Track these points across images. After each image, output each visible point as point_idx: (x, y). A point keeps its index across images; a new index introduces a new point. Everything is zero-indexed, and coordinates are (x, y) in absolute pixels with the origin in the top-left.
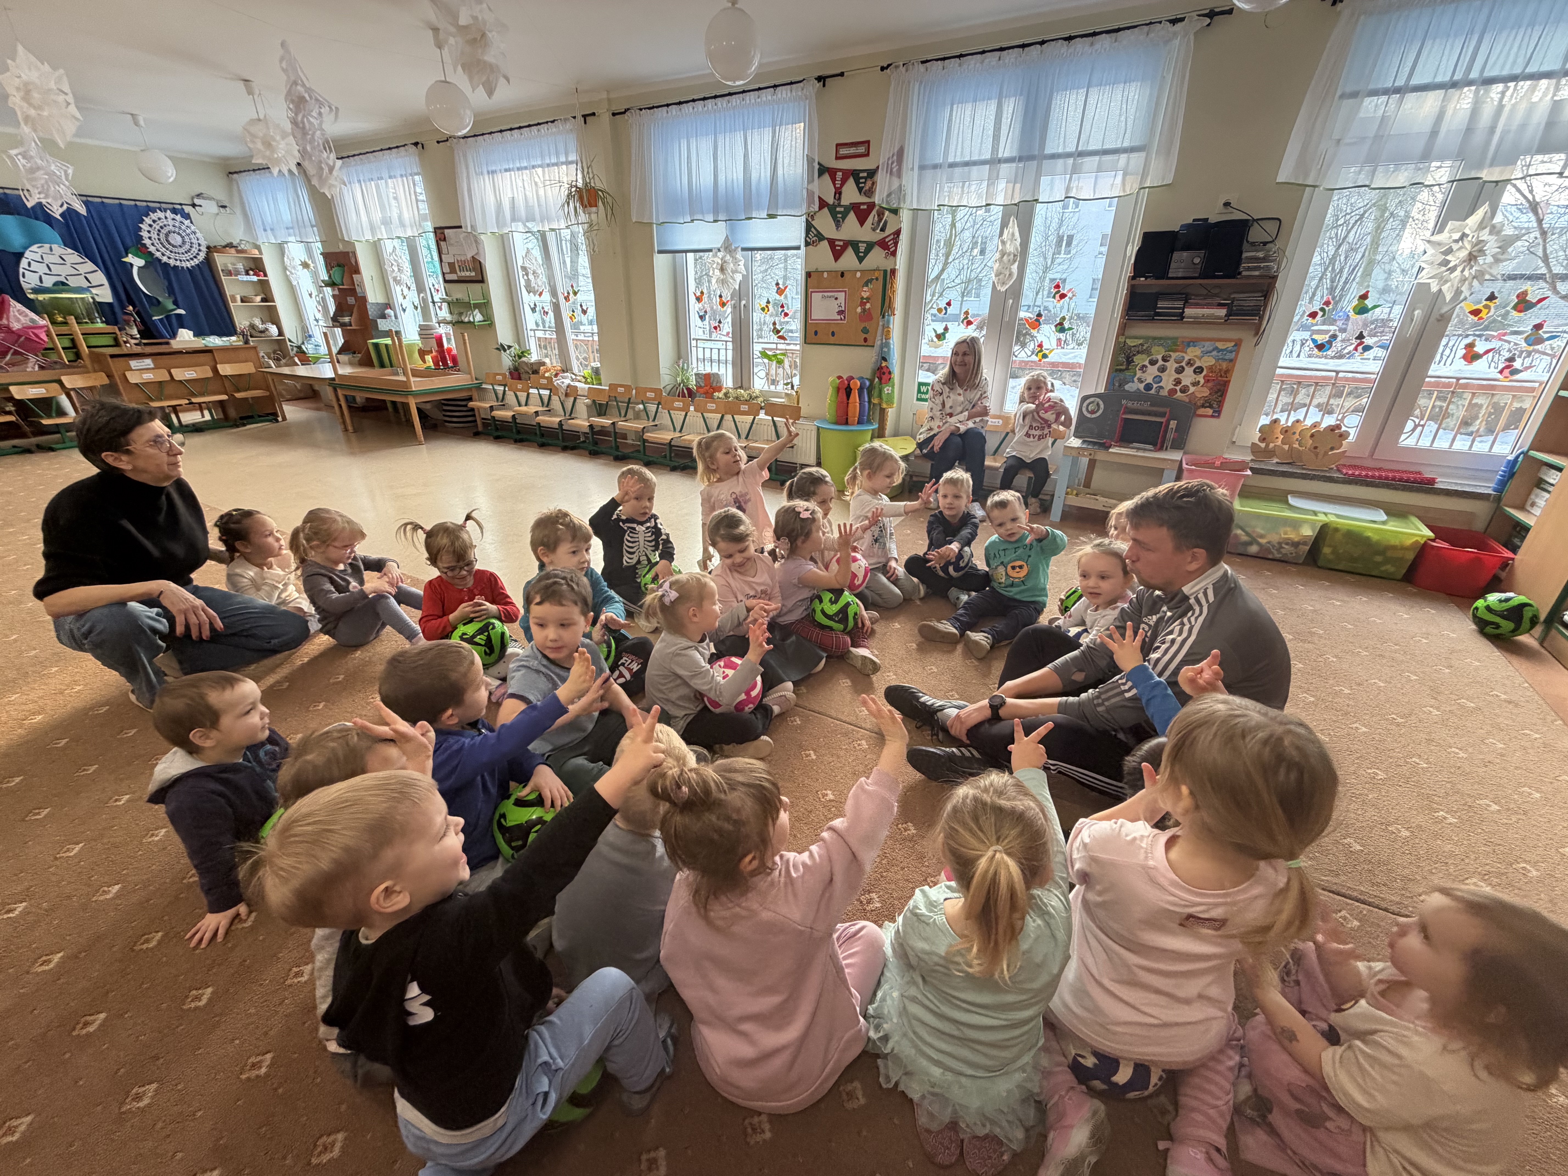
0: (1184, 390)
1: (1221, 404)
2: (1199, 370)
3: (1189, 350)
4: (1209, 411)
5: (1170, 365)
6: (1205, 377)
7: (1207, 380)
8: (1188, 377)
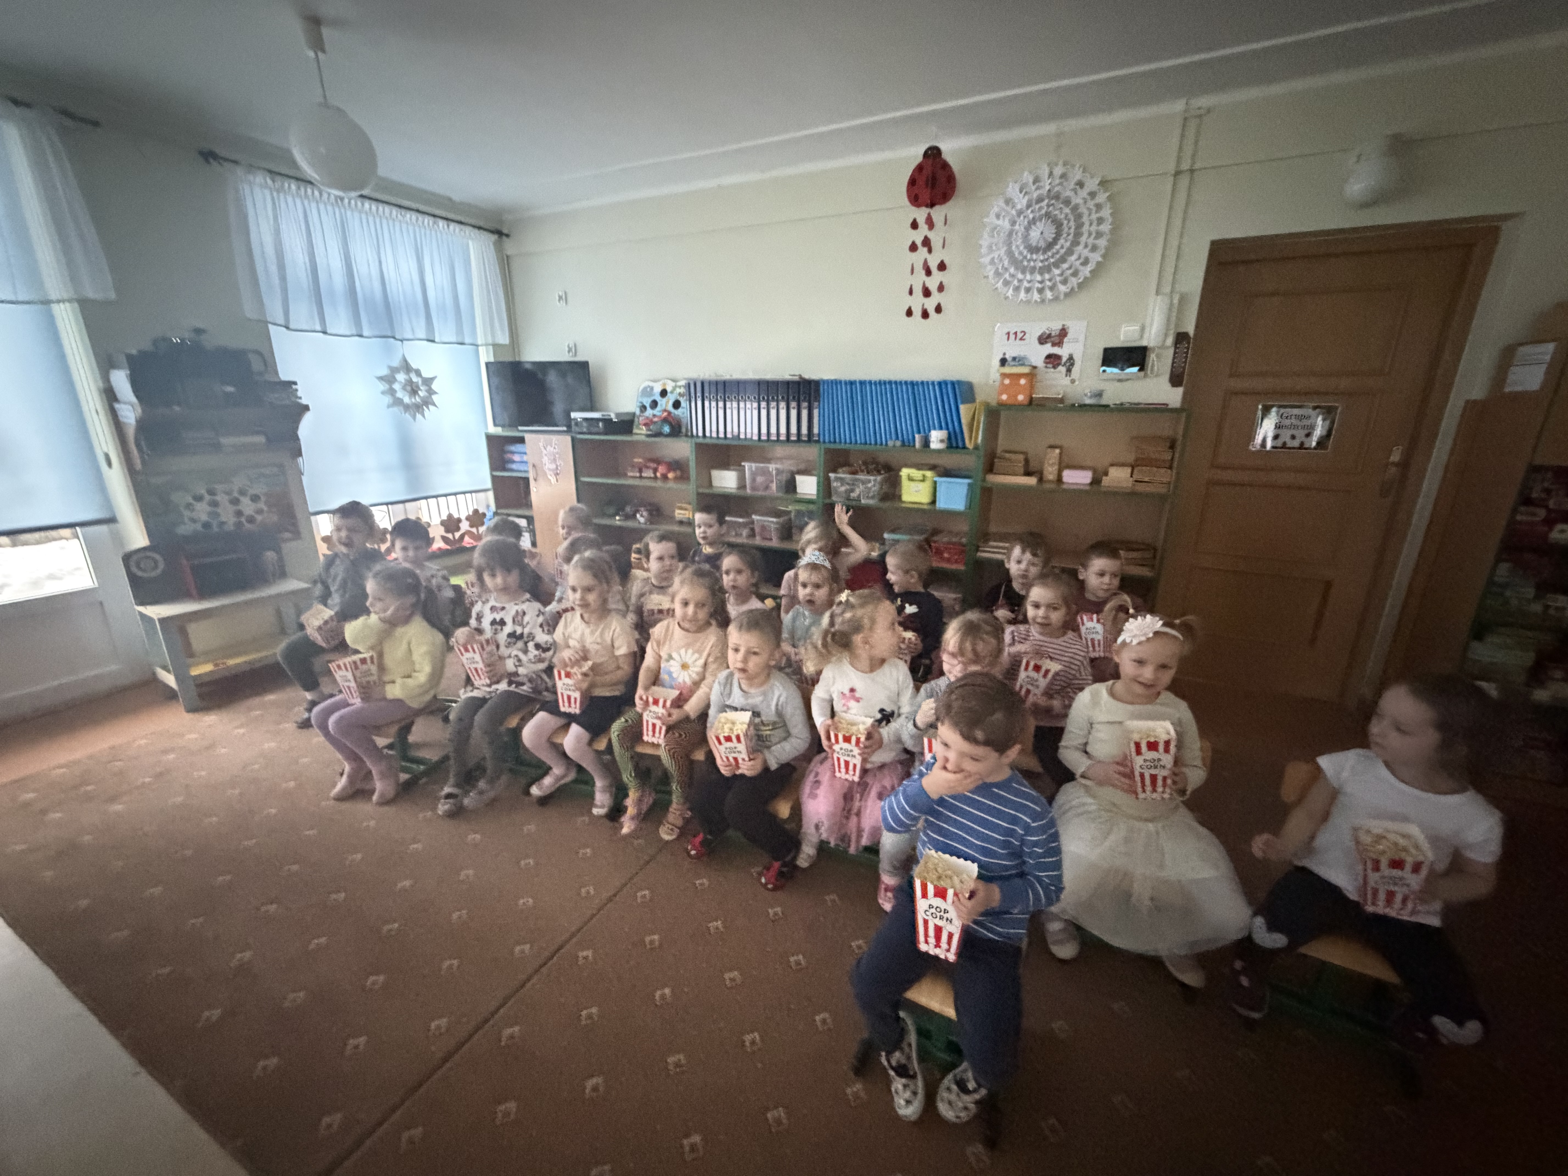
1: (296, 524)
3: (234, 480)
4: (288, 535)
5: (220, 498)
6: (266, 503)
7: (270, 506)
8: (248, 507)
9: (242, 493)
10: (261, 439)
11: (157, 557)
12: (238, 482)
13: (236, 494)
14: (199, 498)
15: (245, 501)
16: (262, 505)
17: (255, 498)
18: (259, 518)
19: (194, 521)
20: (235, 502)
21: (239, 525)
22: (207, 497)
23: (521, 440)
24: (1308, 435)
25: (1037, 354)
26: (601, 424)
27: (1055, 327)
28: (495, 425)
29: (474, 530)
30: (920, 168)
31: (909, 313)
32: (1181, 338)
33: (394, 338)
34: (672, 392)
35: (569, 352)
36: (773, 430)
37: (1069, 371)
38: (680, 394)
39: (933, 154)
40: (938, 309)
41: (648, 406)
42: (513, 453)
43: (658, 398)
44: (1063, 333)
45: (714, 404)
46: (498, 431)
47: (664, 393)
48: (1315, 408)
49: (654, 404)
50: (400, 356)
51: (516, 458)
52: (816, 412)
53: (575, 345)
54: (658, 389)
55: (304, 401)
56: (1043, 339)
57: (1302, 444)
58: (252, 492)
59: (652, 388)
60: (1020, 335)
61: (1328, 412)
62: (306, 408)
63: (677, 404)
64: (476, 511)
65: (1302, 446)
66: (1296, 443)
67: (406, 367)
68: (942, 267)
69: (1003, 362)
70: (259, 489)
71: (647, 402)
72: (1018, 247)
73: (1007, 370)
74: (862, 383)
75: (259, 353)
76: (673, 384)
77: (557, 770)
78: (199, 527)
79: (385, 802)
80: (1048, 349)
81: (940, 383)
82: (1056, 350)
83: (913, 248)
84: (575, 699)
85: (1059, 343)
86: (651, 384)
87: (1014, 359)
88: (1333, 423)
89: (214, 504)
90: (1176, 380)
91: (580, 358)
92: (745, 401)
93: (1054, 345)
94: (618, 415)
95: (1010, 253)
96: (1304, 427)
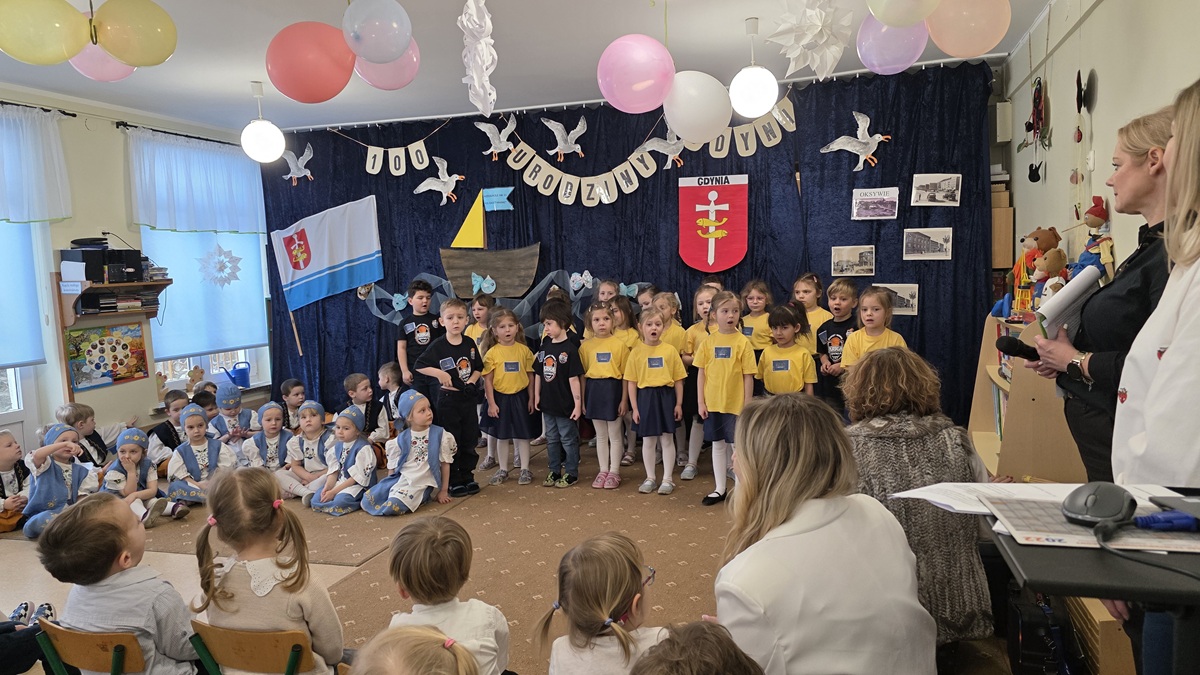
0: (121, 363)
1: (146, 366)
3: (114, 333)
4: (141, 374)
5: (107, 347)
6: (130, 350)
7: (133, 353)
8: (121, 353)
9: (118, 343)
10: (139, 304)
12: (116, 335)
13: (114, 344)
14: (94, 347)
15: (119, 348)
16: (128, 352)
17: (125, 347)
18: (126, 361)
19: (91, 362)
20: (114, 349)
21: (115, 366)
22: (99, 346)
50: (216, 244)
55: (169, 278)
58: (123, 342)
62: (170, 282)
67: (220, 251)
70: (127, 340)
89: (102, 351)
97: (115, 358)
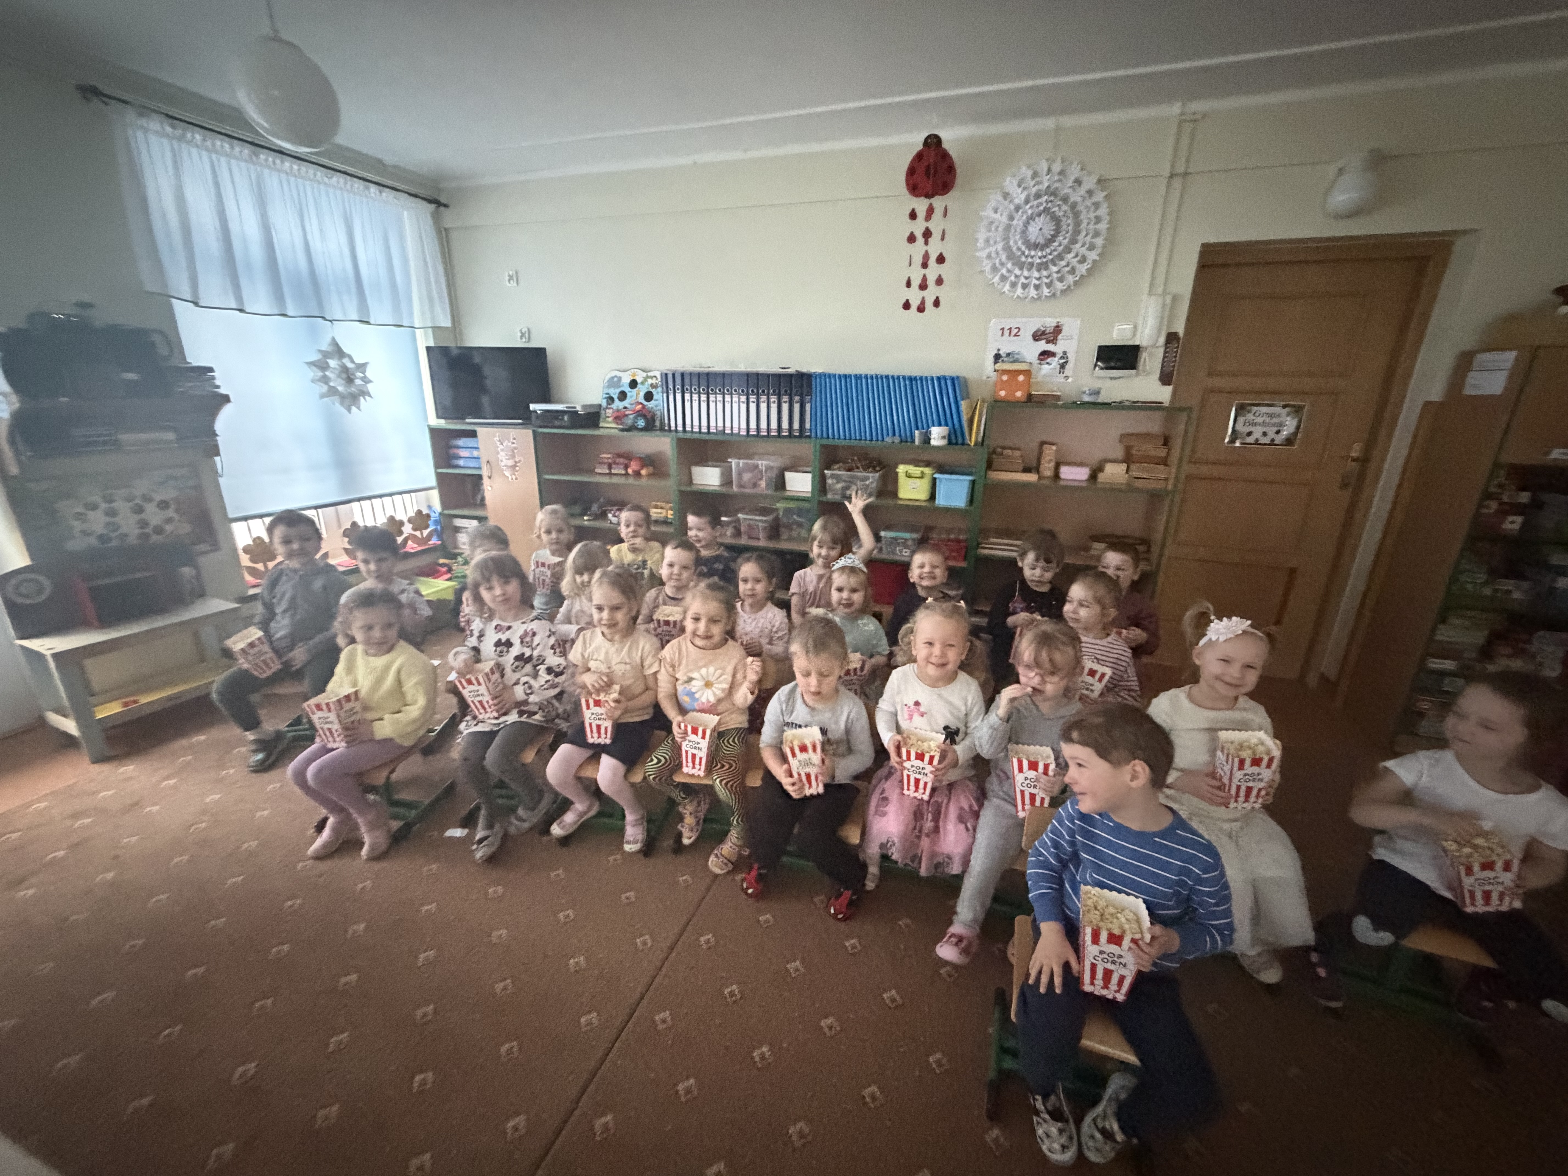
0: (159, 530)
2: (163, 505)
3: (135, 483)
5: (119, 506)
6: (177, 511)
7: (182, 515)
8: (154, 516)
9: (147, 499)
10: (170, 436)
11: (41, 578)
12: (141, 487)
13: (138, 501)
14: (91, 507)
15: (150, 508)
16: (171, 513)
18: (168, 528)
19: (85, 533)
20: (139, 510)
21: (145, 537)
22: (104, 506)
23: (473, 434)
24: (1278, 432)
25: (1031, 350)
26: (566, 418)
27: (1050, 323)
28: (438, 417)
29: (418, 533)
30: (919, 156)
31: (907, 306)
32: (1171, 338)
33: (323, 318)
34: (642, 383)
35: (521, 337)
36: (763, 425)
37: (1063, 366)
38: (652, 385)
39: (933, 142)
40: (937, 303)
41: (615, 397)
42: (458, 447)
43: (627, 389)
44: (1058, 330)
45: (695, 397)
46: (442, 423)
47: (633, 384)
48: (1284, 407)
49: (623, 396)
50: (328, 339)
51: (463, 453)
52: (808, 407)
53: (529, 330)
54: (626, 380)
55: (223, 391)
56: (1037, 336)
57: (1273, 440)
58: (158, 497)
59: (620, 379)
60: (1014, 331)
61: (1297, 410)
62: (226, 399)
63: (649, 396)
64: (419, 512)
65: (1272, 443)
66: (1266, 440)
67: (339, 352)
68: (941, 259)
69: (997, 357)
70: (168, 494)
71: (614, 393)
72: (1017, 242)
73: (999, 366)
74: (858, 377)
75: (161, 333)
76: (644, 375)
77: (579, 806)
78: (93, 541)
79: (377, 857)
80: (1043, 346)
81: (939, 378)
82: (1050, 347)
83: (912, 239)
84: (606, 728)
85: (1053, 341)
86: (619, 374)
87: (1008, 355)
88: (1300, 422)
89: (111, 513)
90: (1165, 379)
91: (533, 344)
92: (731, 394)
93: (1048, 342)
94: (584, 407)
95: (1007, 248)
96: (1274, 425)
97: (144, 524)
